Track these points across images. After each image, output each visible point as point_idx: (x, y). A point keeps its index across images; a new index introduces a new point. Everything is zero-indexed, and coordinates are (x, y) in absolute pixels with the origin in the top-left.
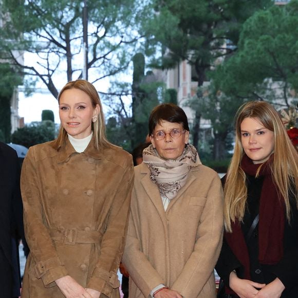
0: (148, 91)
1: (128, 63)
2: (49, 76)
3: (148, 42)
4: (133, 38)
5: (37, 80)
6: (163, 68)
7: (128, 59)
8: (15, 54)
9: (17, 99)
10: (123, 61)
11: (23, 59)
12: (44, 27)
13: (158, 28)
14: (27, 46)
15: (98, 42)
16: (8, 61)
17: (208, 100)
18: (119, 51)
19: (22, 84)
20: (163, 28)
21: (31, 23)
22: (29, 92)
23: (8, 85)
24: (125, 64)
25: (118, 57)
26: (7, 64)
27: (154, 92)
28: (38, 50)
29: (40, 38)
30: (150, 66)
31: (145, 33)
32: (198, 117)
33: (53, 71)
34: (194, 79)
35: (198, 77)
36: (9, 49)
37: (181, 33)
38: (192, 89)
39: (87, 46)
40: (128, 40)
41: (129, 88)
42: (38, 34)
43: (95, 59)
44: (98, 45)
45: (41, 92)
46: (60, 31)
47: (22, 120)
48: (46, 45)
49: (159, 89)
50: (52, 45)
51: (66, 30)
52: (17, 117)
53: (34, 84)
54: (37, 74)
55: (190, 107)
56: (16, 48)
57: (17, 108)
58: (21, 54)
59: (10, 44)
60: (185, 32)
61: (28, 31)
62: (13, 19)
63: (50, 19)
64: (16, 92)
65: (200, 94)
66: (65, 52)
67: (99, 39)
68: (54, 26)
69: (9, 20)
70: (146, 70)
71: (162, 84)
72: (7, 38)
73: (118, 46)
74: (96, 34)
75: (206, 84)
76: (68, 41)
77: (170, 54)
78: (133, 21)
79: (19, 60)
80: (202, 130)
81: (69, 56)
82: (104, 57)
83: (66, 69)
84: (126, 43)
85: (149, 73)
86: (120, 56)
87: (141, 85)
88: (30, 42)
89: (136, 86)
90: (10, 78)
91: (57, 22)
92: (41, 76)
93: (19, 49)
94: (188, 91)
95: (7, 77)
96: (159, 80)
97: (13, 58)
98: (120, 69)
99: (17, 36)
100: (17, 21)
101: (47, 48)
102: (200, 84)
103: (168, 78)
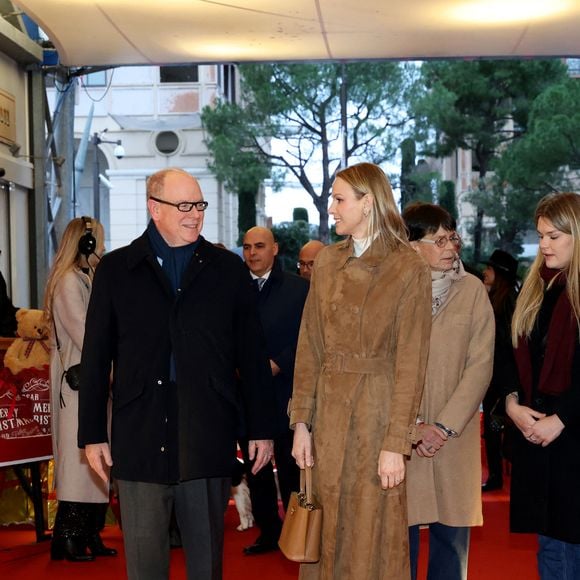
0: (420, 183)
1: (395, 150)
2: (301, 167)
3: (419, 125)
4: (401, 119)
5: (287, 171)
6: (437, 156)
7: (394, 145)
8: (261, 141)
9: (264, 196)
10: (388, 148)
11: (270, 146)
12: (294, 108)
13: (430, 107)
14: (274, 131)
15: (359, 125)
16: (251, 149)
17: (492, 193)
18: (384, 135)
19: (269, 177)
20: (437, 106)
21: (279, 103)
22: (277, 187)
23: (252, 178)
24: (392, 152)
25: (383, 144)
26: (251, 153)
27: (427, 184)
28: (288, 135)
29: (290, 121)
30: (422, 154)
31: (415, 114)
32: (480, 215)
33: (306, 161)
34: (475, 168)
35: (479, 166)
36: (253, 136)
37: (458, 115)
38: (473, 181)
39: (346, 131)
40: (395, 122)
41: (397, 180)
42: (287, 117)
43: (356, 146)
44: (360, 130)
45: (292, 187)
46: (314, 113)
47: (270, 220)
48: (297, 129)
49: (433, 181)
50: (304, 129)
51: (321, 111)
52: (263, 216)
53: (283, 176)
54: (287, 165)
55: (471, 202)
56: (261, 134)
57: (263, 206)
58: (267, 141)
59: (253, 129)
60: (463, 112)
61: (276, 113)
62: (257, 99)
63: (302, 98)
64: (262, 187)
65: (482, 187)
66: (320, 138)
67: (360, 122)
68: (306, 107)
69: (253, 100)
70: (417, 159)
71: (437, 175)
72: (250, 121)
73: (383, 130)
74: (356, 116)
75: (489, 174)
76: (323, 124)
77: (444, 139)
78: (401, 99)
79: (265, 149)
80: (485, 230)
81: (325, 143)
82: (367, 143)
83: (321, 158)
84: (393, 126)
85: (421, 162)
86: (386, 141)
87: (412, 177)
88: (278, 127)
89: (406, 177)
90: (255, 171)
91: (310, 103)
92: (291, 167)
93: (265, 135)
94: (469, 183)
95: (251, 169)
96: (433, 171)
97: (257, 146)
98: (386, 159)
99: (262, 119)
100: (262, 101)
101: (298, 133)
102: (482, 175)
103: (444, 168)
